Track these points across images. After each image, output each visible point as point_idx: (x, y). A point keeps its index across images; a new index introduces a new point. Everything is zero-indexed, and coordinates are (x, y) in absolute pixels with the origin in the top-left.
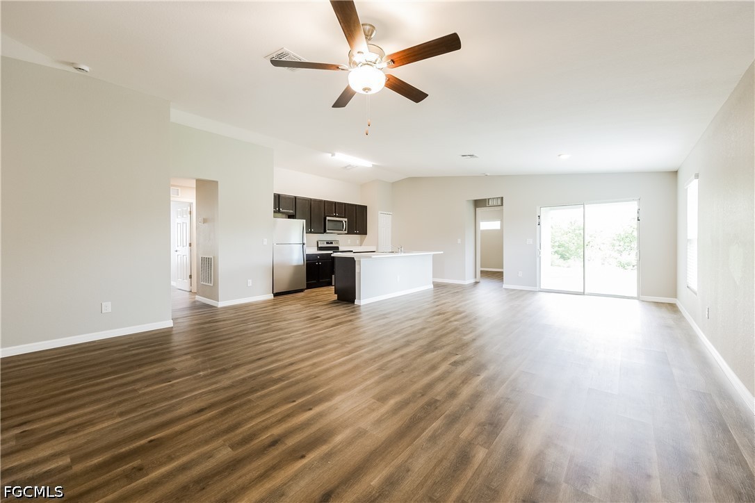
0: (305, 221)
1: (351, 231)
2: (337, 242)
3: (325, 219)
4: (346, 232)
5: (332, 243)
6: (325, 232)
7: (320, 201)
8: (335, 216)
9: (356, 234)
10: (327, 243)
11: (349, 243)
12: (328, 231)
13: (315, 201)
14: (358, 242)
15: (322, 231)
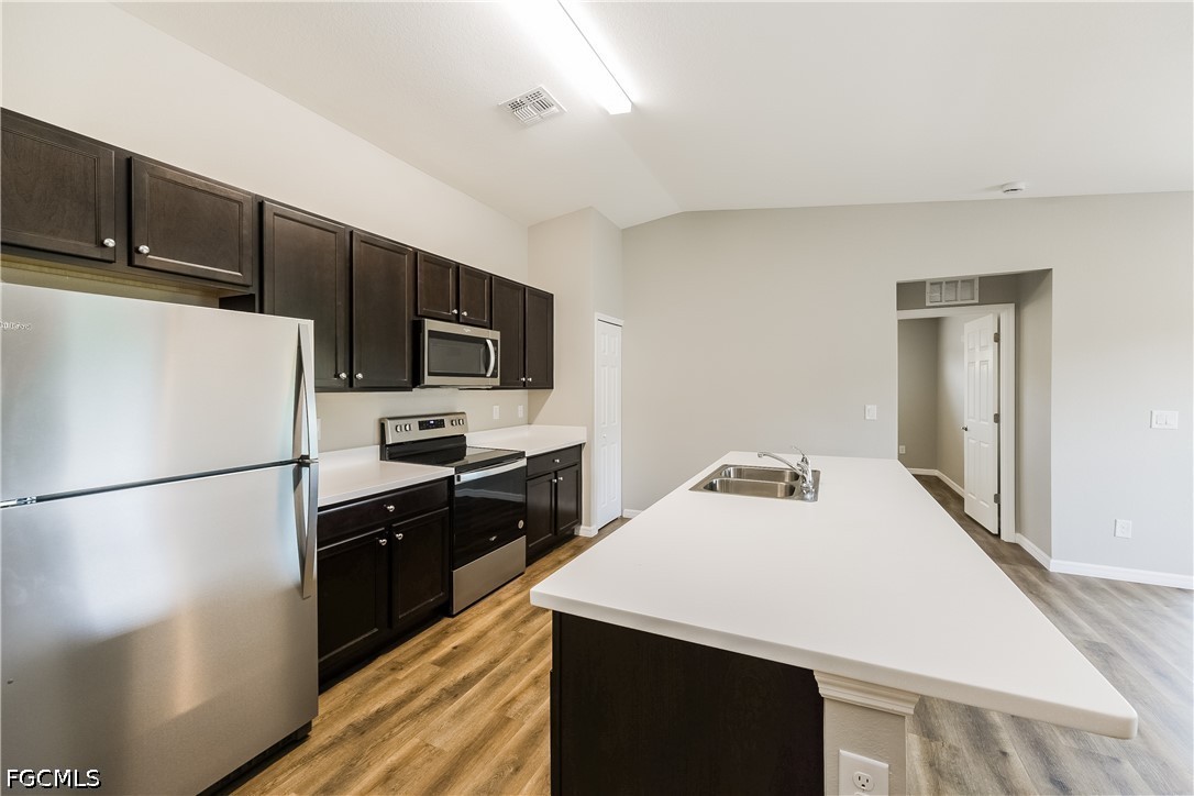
0: (308, 325)
1: (511, 378)
2: (459, 417)
3: (417, 328)
4: (497, 381)
5: (440, 424)
6: (416, 381)
7: (397, 249)
8: (457, 320)
9: (524, 386)
10: (424, 426)
11: (496, 416)
12: (428, 380)
13: (371, 241)
14: (521, 411)
15: (406, 379)
